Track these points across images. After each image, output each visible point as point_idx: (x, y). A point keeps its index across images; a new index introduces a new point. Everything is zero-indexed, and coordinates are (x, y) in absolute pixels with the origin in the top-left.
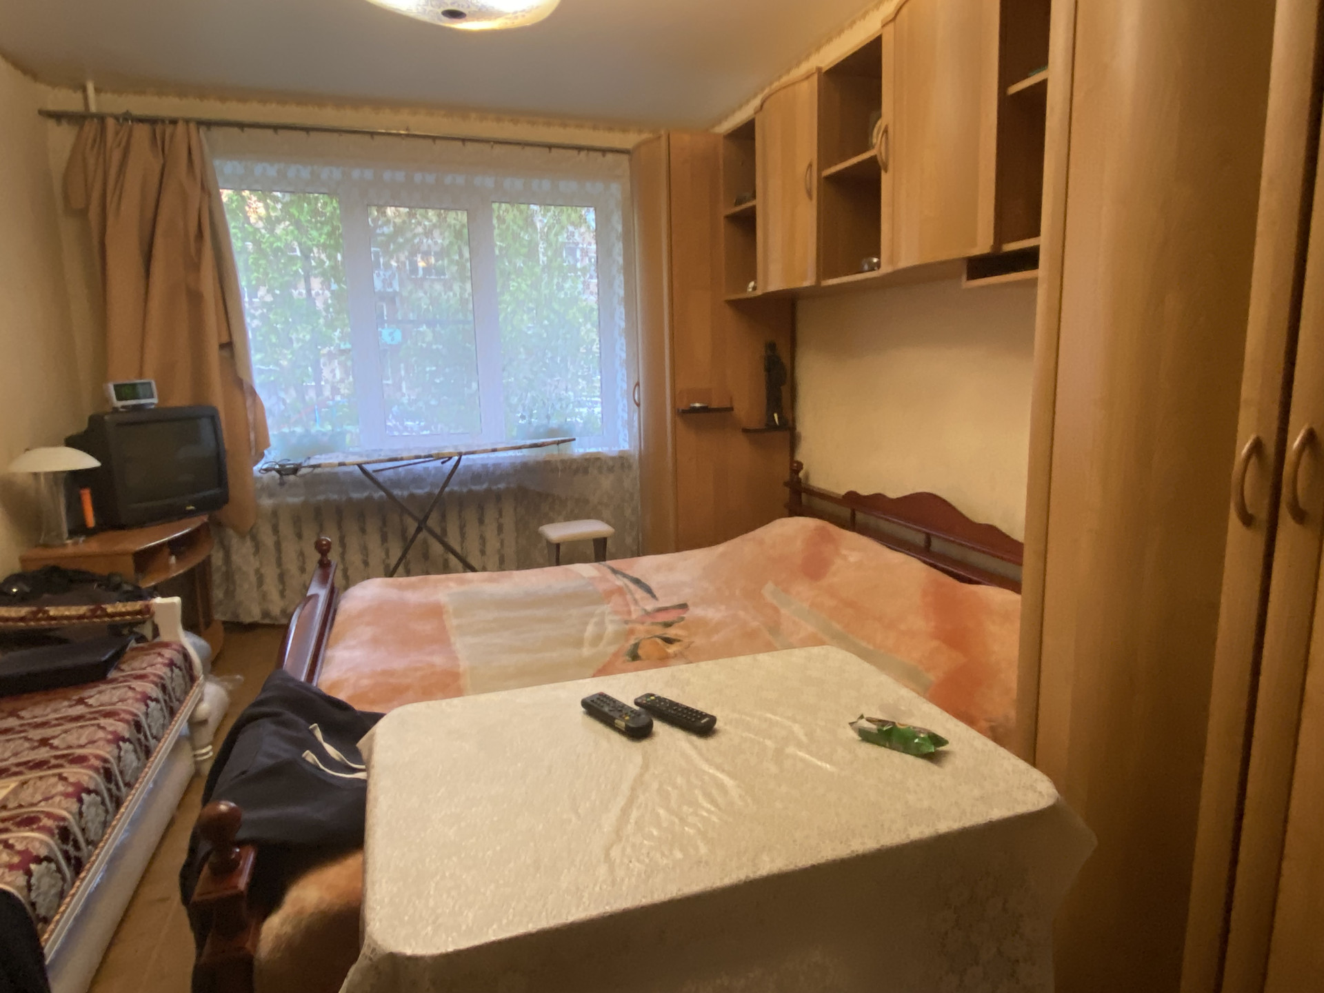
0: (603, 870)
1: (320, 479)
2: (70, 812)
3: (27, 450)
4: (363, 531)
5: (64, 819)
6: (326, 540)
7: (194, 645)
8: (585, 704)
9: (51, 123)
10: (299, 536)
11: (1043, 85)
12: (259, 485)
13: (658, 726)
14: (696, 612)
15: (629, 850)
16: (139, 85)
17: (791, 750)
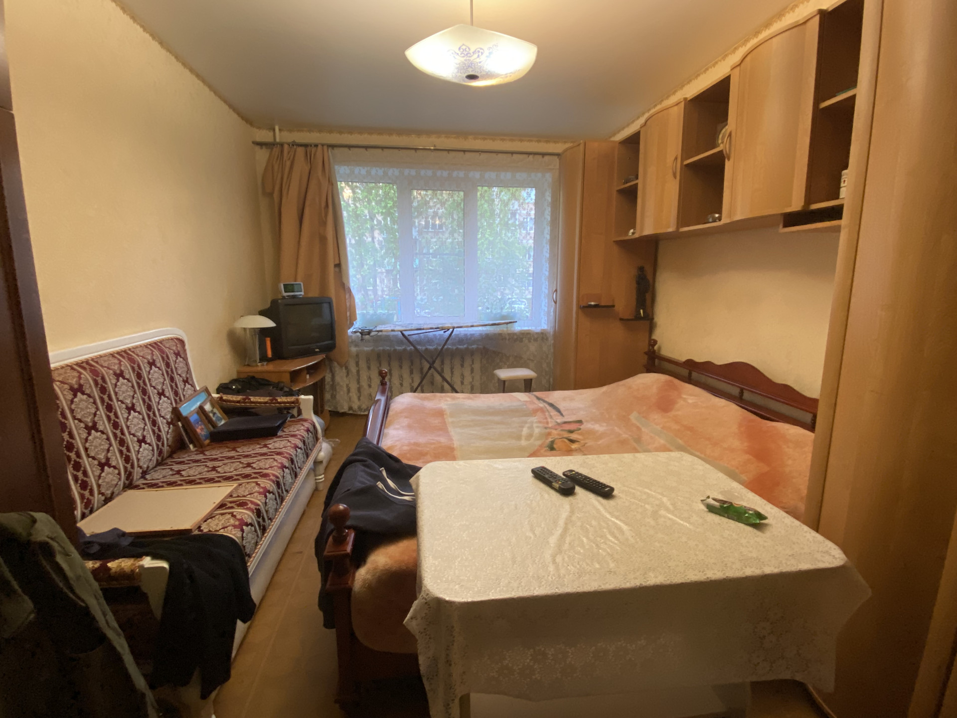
0: (551, 568)
1: (382, 338)
2: (261, 502)
3: (242, 316)
4: (401, 367)
5: (258, 505)
6: (384, 370)
7: (318, 421)
8: (533, 471)
9: (257, 148)
10: (369, 368)
11: (853, 97)
12: (350, 340)
13: (578, 489)
14: (587, 426)
15: (566, 559)
16: (299, 126)
17: (662, 512)
